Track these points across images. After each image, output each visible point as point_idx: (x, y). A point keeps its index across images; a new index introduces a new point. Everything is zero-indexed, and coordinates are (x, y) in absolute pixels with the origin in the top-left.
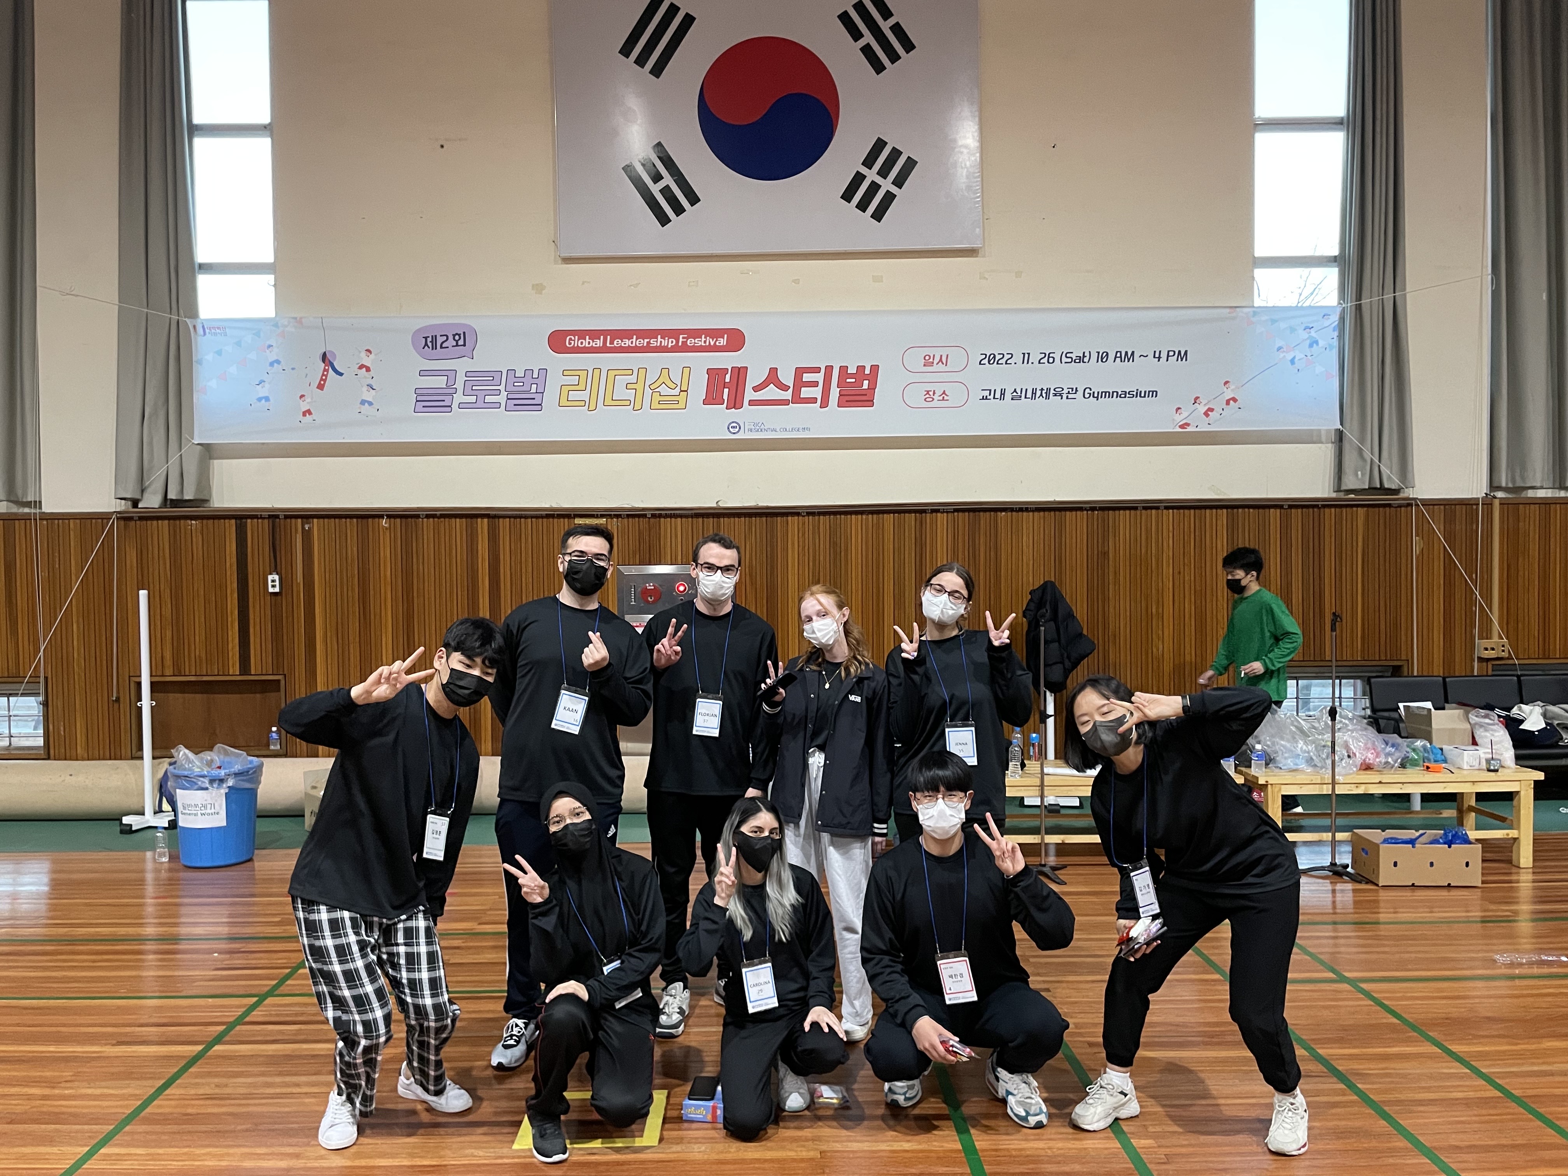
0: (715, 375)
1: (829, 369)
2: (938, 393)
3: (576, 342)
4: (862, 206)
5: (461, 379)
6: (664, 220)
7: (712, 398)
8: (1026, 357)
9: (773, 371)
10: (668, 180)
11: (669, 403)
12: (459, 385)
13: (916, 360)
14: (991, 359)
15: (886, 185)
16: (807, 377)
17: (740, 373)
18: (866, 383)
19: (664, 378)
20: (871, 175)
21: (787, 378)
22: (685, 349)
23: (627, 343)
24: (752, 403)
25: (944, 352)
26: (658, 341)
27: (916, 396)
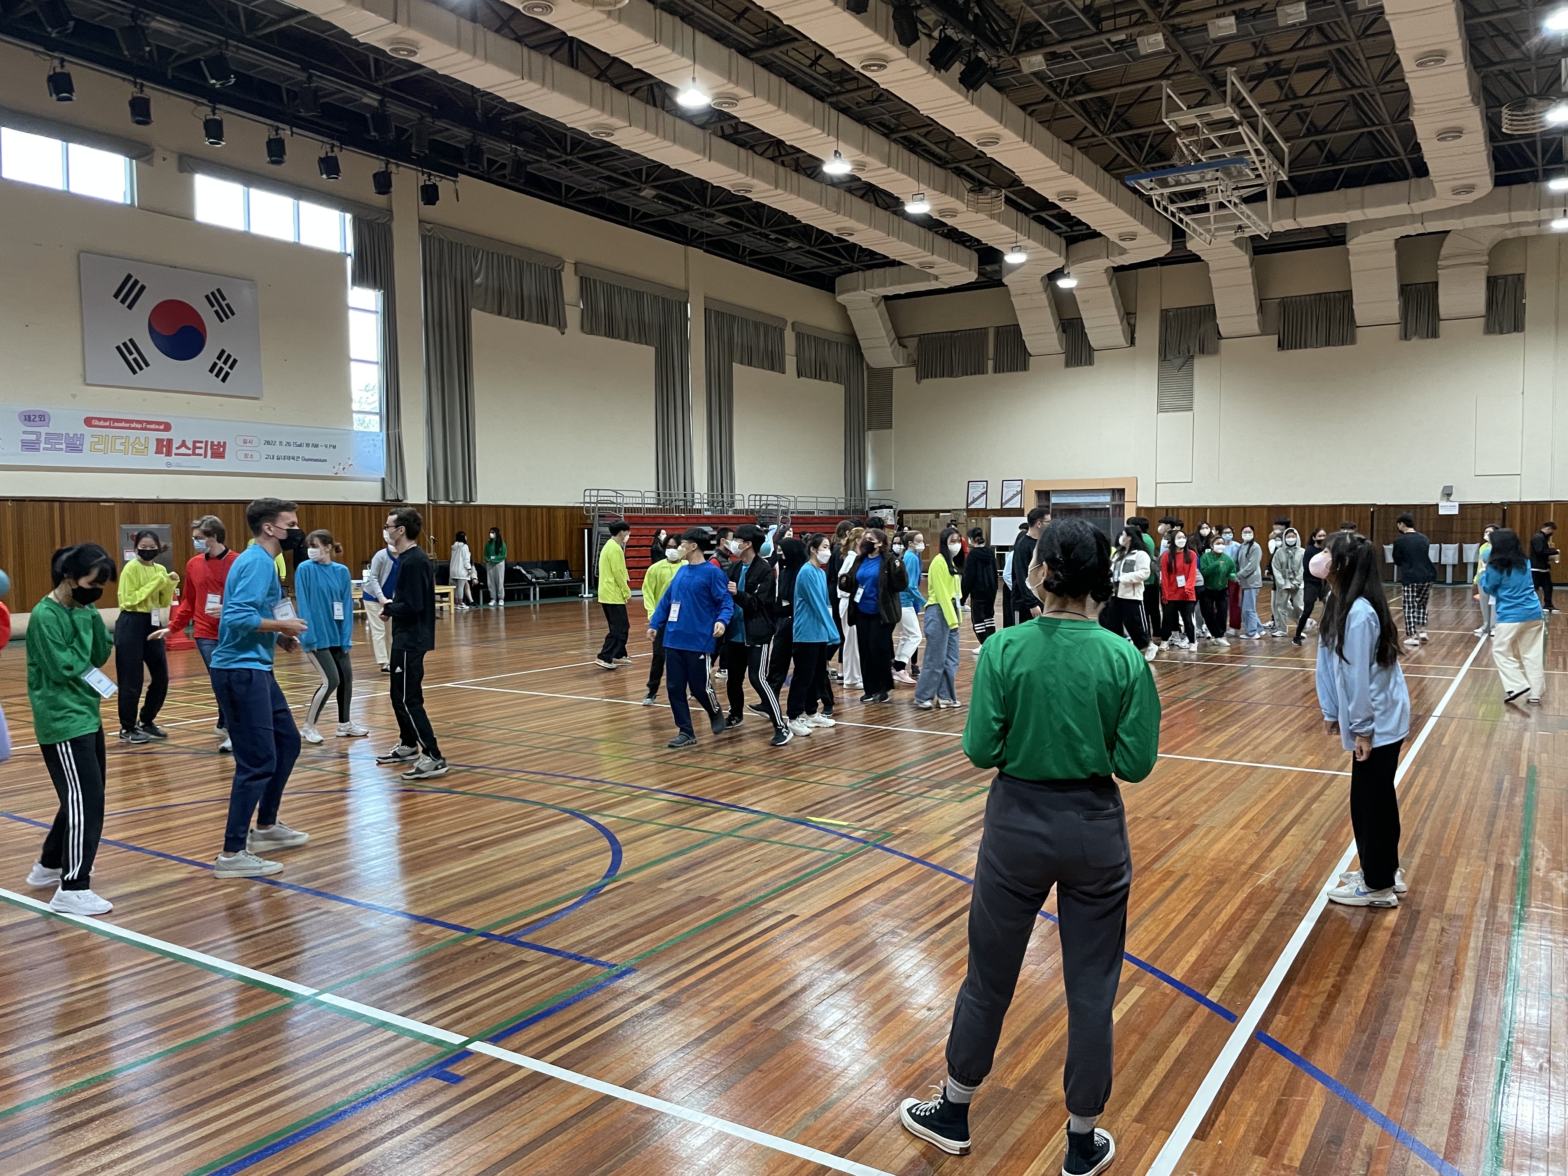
0: (159, 441)
1: (207, 442)
2: (249, 456)
3: (97, 423)
4: (217, 375)
5: (43, 436)
6: (134, 372)
7: (158, 452)
8: (281, 443)
9: (184, 441)
10: (136, 355)
11: (138, 452)
12: (42, 440)
13: (241, 441)
14: (268, 443)
15: (226, 368)
16: (198, 445)
17: (170, 441)
18: (221, 449)
19: (138, 441)
20: (220, 364)
21: (190, 445)
22: (146, 429)
23: (120, 425)
24: (176, 454)
25: (251, 439)
26: (134, 425)
27: (241, 455)
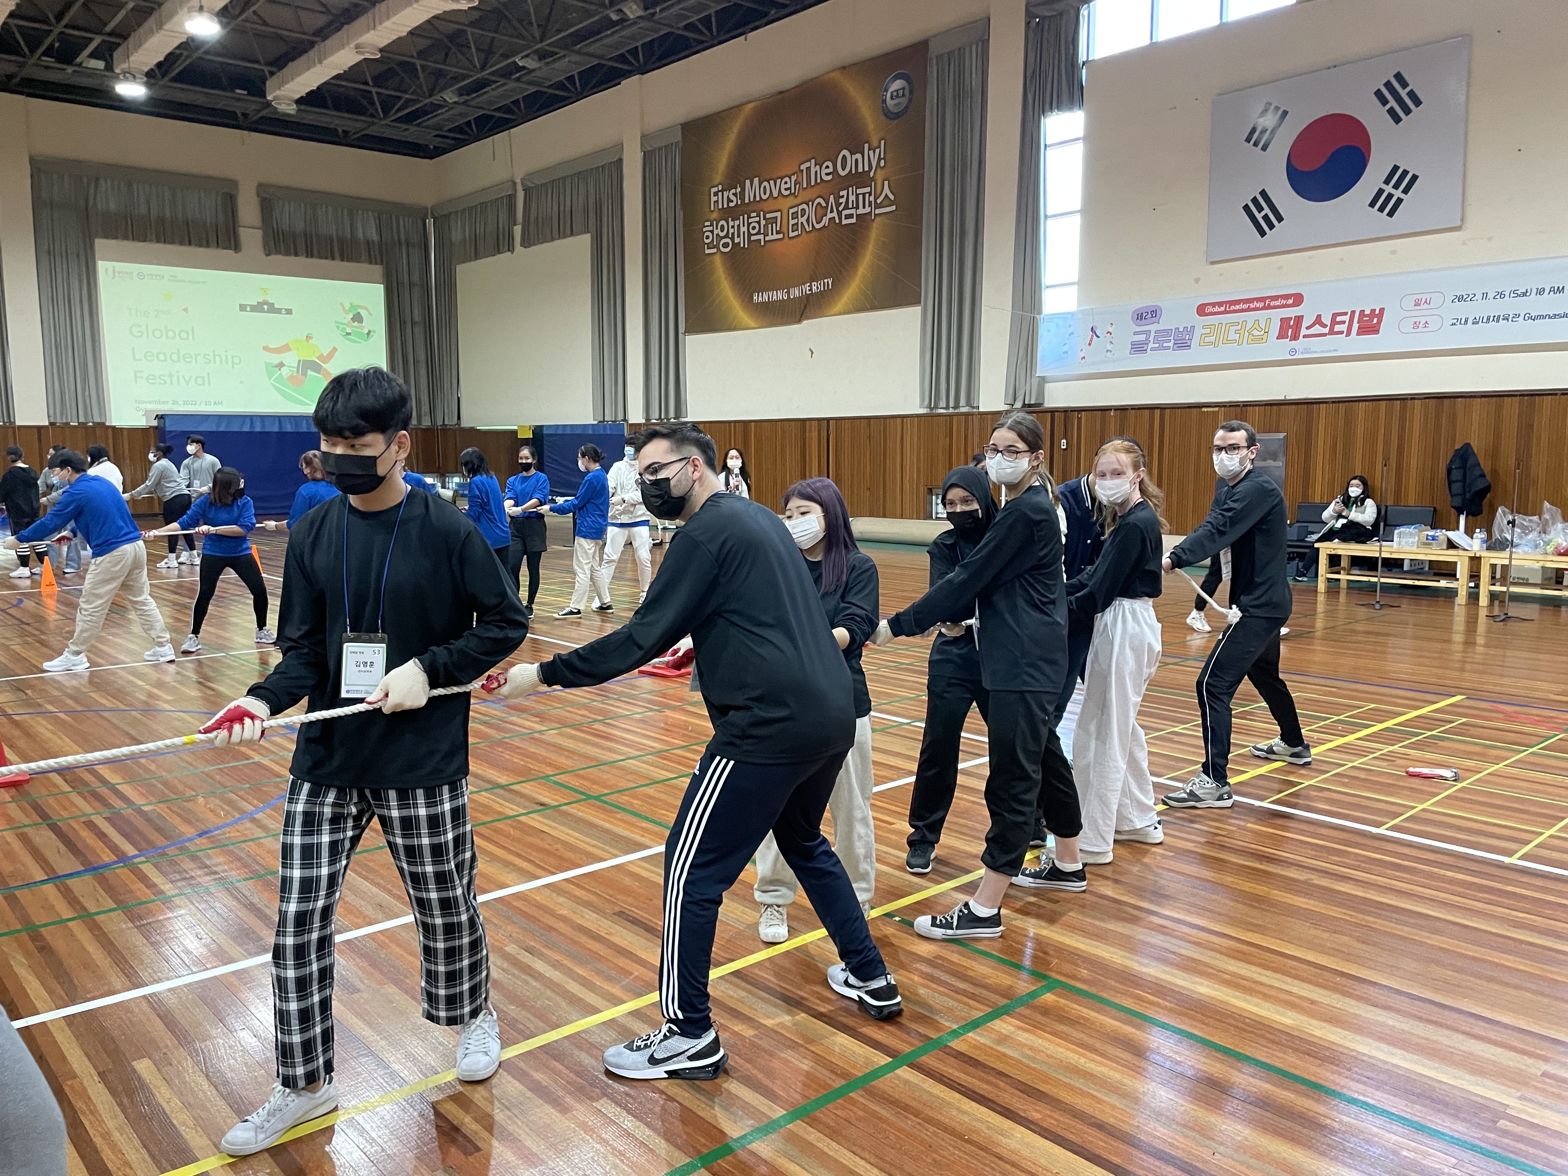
0: (1284, 322)
1: (1353, 312)
2: (1423, 322)
3: (1211, 309)
4: (1382, 209)
5: (1153, 334)
6: (1263, 233)
7: (1282, 335)
8: (1485, 296)
9: (1319, 316)
10: (1267, 210)
11: (1258, 340)
12: (1151, 339)
13: (1409, 303)
14: (1460, 299)
15: (1398, 193)
16: (1339, 319)
17: (1299, 319)
18: (1375, 320)
19: (1256, 326)
20: (1388, 189)
21: (1327, 320)
22: (1269, 307)
23: (1237, 307)
24: (1305, 336)
25: (1428, 296)
26: (1256, 304)
27: (1407, 326)
